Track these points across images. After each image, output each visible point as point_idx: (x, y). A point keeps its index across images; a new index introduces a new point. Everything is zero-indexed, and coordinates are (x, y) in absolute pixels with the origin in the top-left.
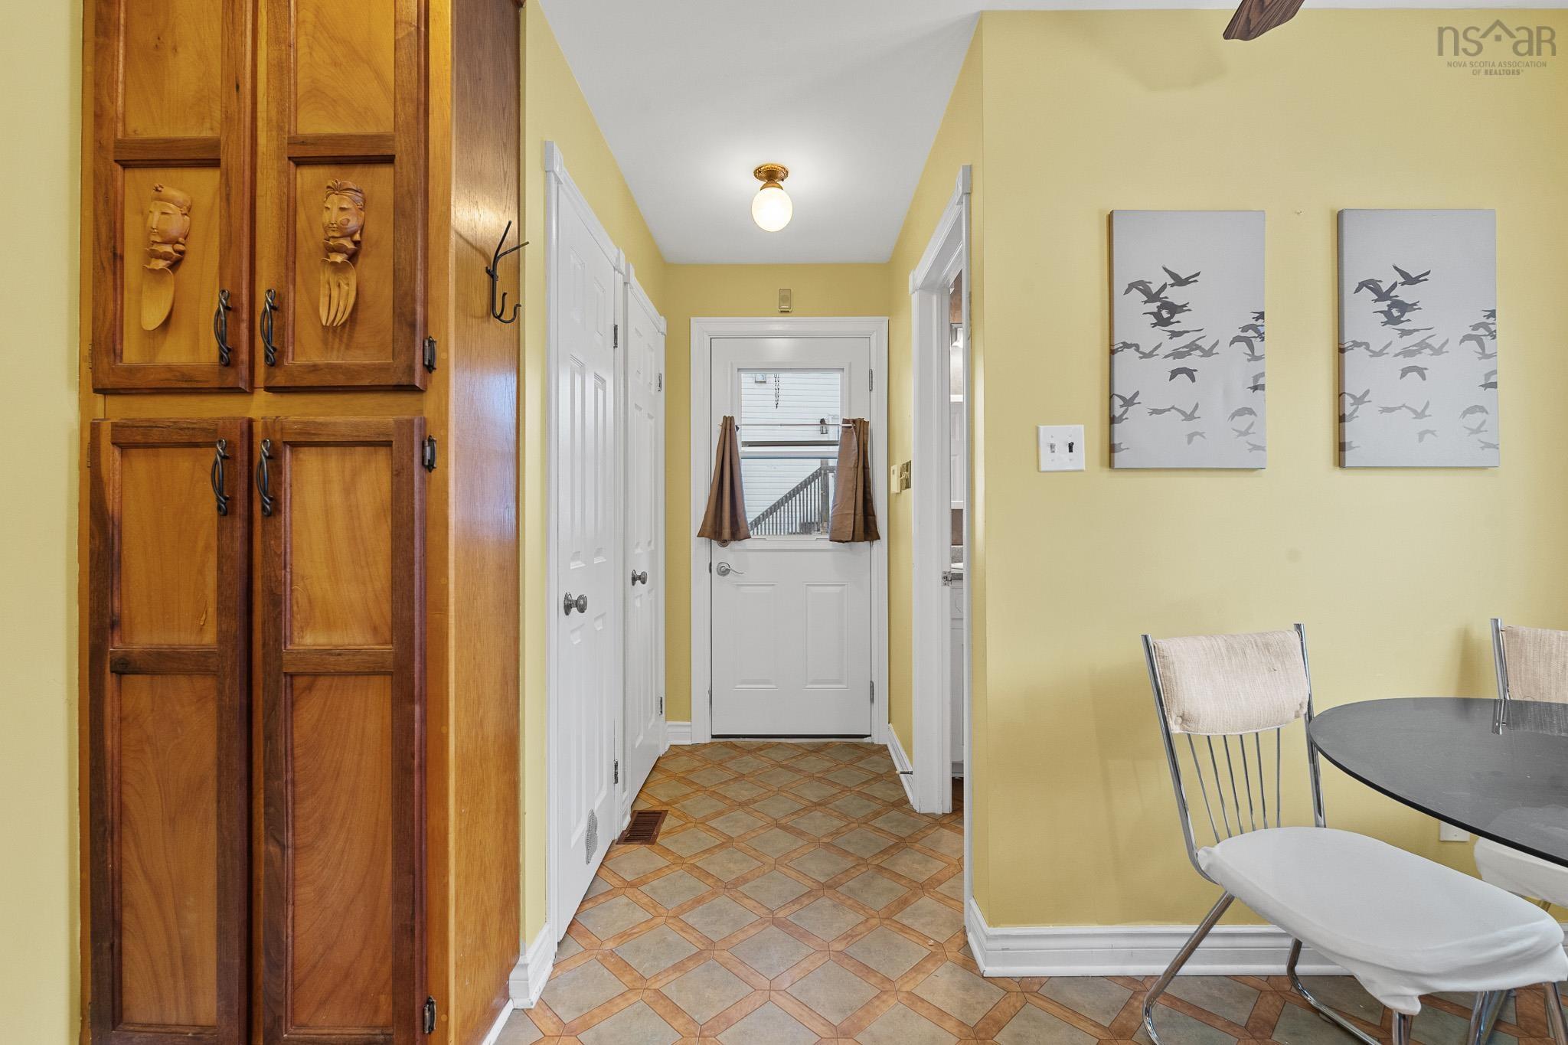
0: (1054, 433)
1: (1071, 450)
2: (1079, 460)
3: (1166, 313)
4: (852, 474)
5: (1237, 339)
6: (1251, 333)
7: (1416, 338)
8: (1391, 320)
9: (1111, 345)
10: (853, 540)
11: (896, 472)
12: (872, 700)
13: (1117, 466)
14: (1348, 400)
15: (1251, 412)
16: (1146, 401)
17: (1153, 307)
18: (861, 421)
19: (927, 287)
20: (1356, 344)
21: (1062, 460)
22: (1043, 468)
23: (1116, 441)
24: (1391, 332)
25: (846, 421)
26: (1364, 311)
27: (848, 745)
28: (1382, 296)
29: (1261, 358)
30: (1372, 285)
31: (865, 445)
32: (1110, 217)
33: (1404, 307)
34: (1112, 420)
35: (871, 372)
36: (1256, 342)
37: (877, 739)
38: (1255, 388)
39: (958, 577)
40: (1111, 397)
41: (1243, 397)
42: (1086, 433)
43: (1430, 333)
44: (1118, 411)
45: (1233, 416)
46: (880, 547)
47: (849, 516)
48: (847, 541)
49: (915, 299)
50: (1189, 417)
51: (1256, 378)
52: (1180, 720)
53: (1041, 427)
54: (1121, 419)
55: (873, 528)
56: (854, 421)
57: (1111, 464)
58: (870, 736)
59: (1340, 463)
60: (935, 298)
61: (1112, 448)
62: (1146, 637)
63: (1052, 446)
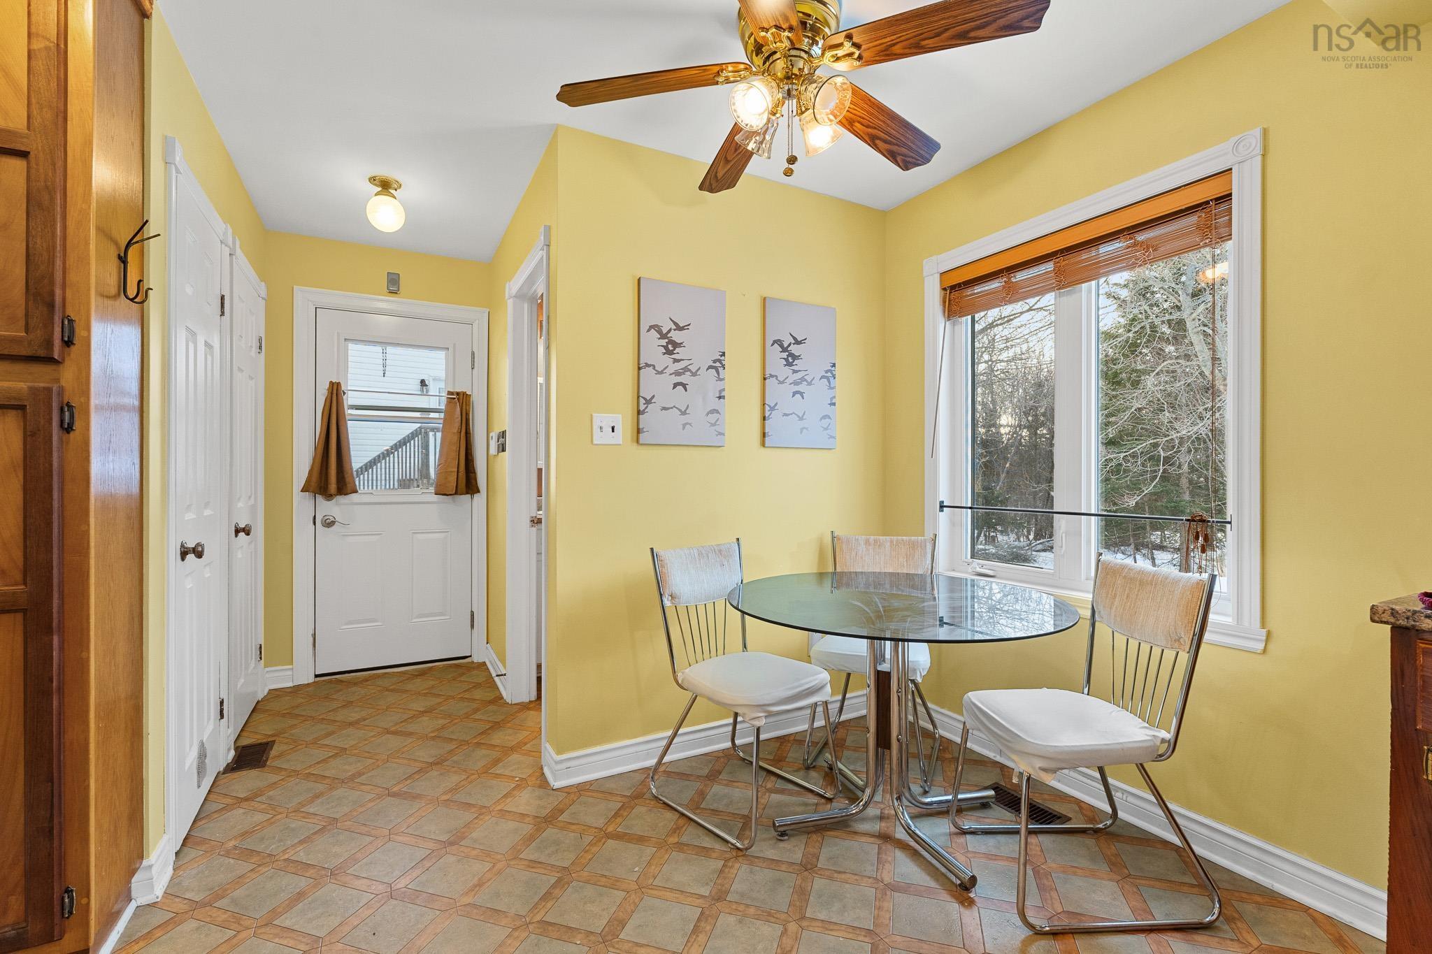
0: (603, 419)
1: (613, 431)
2: (618, 437)
3: (671, 347)
4: (456, 438)
5: (710, 367)
6: (718, 364)
7: (799, 375)
8: (789, 364)
9: (639, 364)
10: (456, 493)
11: (494, 438)
12: (472, 626)
13: (641, 442)
14: (767, 408)
15: (718, 412)
16: (659, 402)
17: (664, 342)
18: (464, 394)
19: (520, 296)
20: (771, 376)
21: (608, 438)
22: (595, 442)
23: (641, 427)
24: (788, 370)
25: (450, 393)
26: (776, 354)
27: (450, 666)
28: (784, 350)
29: (723, 379)
30: (778, 342)
31: (467, 414)
32: (639, 280)
33: (795, 357)
34: (639, 412)
35: (473, 354)
36: (721, 370)
37: (476, 658)
38: (720, 398)
39: (539, 521)
40: (638, 397)
41: (714, 403)
42: (623, 419)
43: (806, 373)
44: (642, 407)
45: (708, 414)
46: (479, 500)
47: (453, 474)
48: (451, 495)
49: (510, 303)
50: (684, 413)
51: (721, 391)
52: (670, 598)
53: (593, 414)
54: (643, 412)
55: (474, 483)
56: (458, 394)
57: (638, 441)
58: (471, 656)
59: (763, 444)
60: (526, 306)
61: (639, 431)
62: (652, 549)
63: (601, 428)
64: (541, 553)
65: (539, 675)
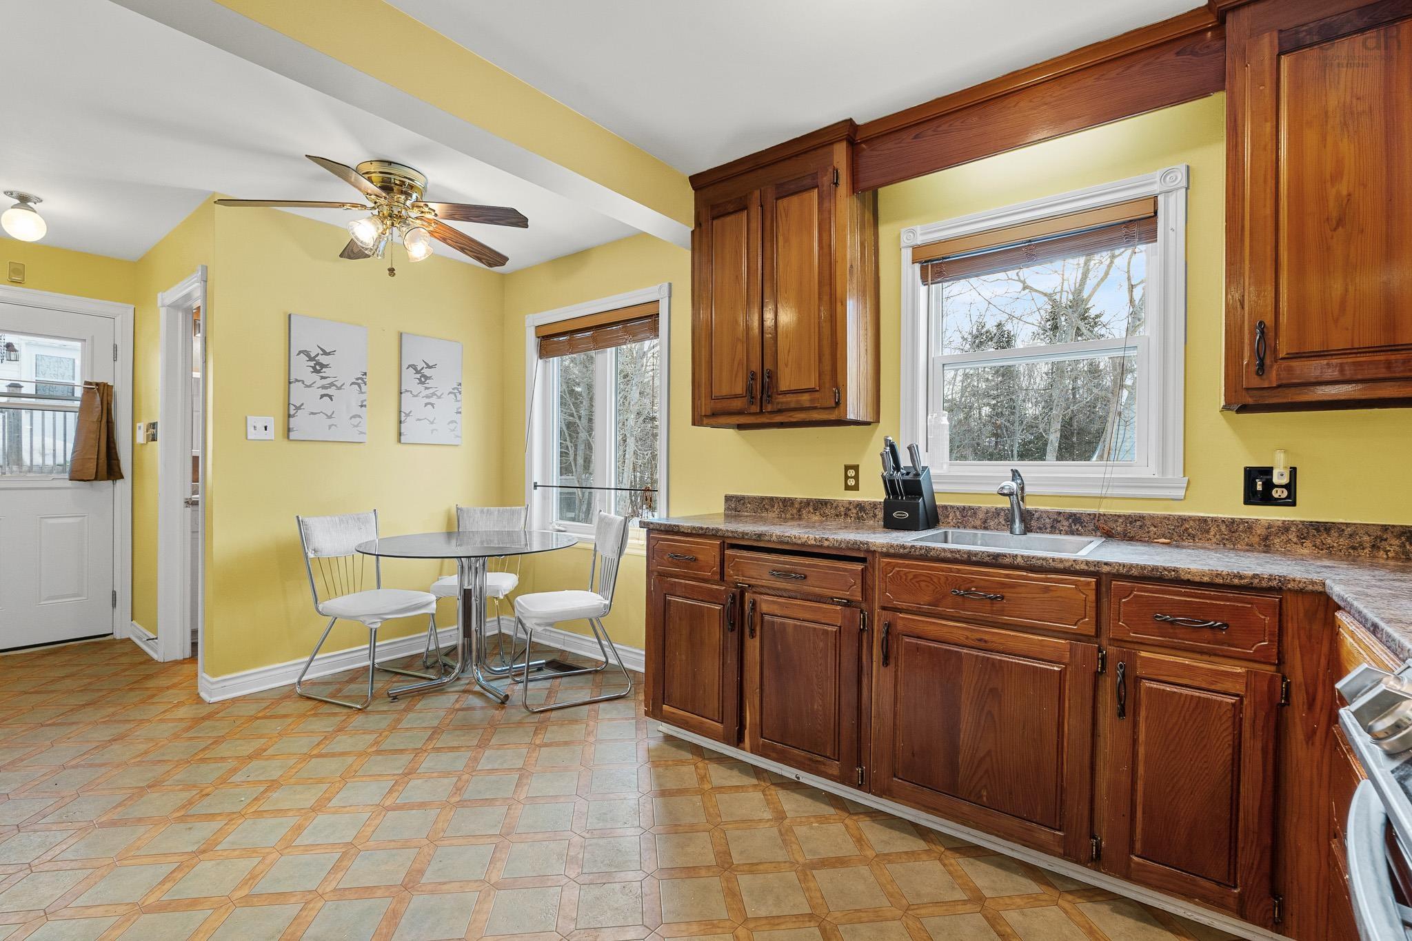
0: (257, 421)
1: (266, 429)
2: (270, 434)
3: (318, 368)
4: (95, 427)
5: (353, 383)
6: (360, 381)
7: (431, 391)
8: (421, 383)
9: (289, 379)
10: (96, 479)
11: (142, 428)
12: (114, 605)
13: (291, 438)
14: (403, 414)
15: (360, 417)
16: (308, 408)
17: (312, 364)
18: (105, 385)
19: (175, 306)
20: (407, 391)
21: (262, 435)
22: (249, 438)
23: (291, 427)
24: (421, 387)
25: (86, 383)
26: (409, 376)
27: (88, 644)
28: (418, 372)
29: (364, 393)
30: (413, 367)
31: (109, 404)
32: (290, 316)
33: (427, 378)
34: (289, 416)
35: (115, 347)
36: (362, 385)
37: (118, 636)
38: (362, 406)
39: (195, 503)
40: (289, 404)
41: (356, 410)
42: (274, 422)
43: (436, 389)
44: (292, 412)
45: (351, 418)
46: (123, 486)
47: (92, 460)
48: (88, 480)
49: (163, 312)
50: (330, 417)
51: (362, 402)
52: (313, 552)
53: (248, 417)
54: (294, 416)
55: (117, 469)
56: (97, 384)
57: (288, 437)
58: (112, 634)
59: (399, 441)
60: (180, 315)
61: (289, 430)
62: (298, 517)
63: (255, 427)
64: (198, 532)
65: (194, 641)
